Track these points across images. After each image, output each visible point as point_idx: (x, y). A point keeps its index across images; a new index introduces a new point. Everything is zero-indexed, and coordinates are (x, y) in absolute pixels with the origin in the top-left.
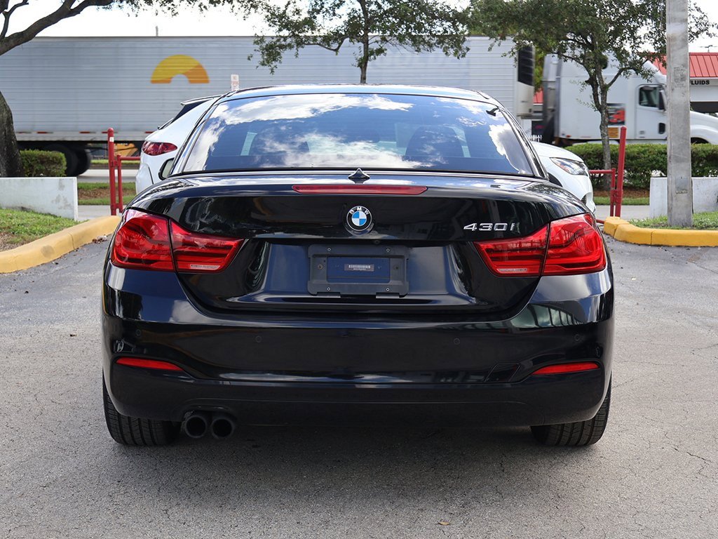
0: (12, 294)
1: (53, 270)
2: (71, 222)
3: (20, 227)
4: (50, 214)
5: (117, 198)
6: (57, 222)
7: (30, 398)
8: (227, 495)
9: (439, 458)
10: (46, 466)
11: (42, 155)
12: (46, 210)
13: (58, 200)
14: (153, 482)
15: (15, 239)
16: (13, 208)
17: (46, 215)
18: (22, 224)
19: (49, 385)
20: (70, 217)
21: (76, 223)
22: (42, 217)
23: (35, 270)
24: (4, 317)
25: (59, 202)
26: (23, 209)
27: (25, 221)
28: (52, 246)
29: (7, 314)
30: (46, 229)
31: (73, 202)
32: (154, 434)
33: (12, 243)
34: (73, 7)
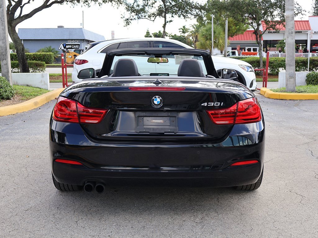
0: (21, 122)
1: (38, 111)
2: (47, 90)
3: (26, 93)
4: (38, 88)
5: (65, 80)
6: (41, 91)
7: (24, 169)
8: (103, 214)
9: (192, 196)
10: (28, 201)
11: (36, 63)
12: (36, 86)
13: (41, 82)
14: (72, 208)
15: (24, 98)
16: (23, 85)
17: (37, 88)
18: (27, 92)
19: (32, 163)
20: (46, 88)
21: (49, 91)
22: (35, 89)
23: (31, 111)
24: (16, 132)
25: (42, 82)
26: (27, 85)
27: (27, 91)
28: (38, 101)
29: (17, 131)
30: (36, 94)
31: (47, 83)
32: (73, 187)
33: (22, 100)
34: (48, 4)
